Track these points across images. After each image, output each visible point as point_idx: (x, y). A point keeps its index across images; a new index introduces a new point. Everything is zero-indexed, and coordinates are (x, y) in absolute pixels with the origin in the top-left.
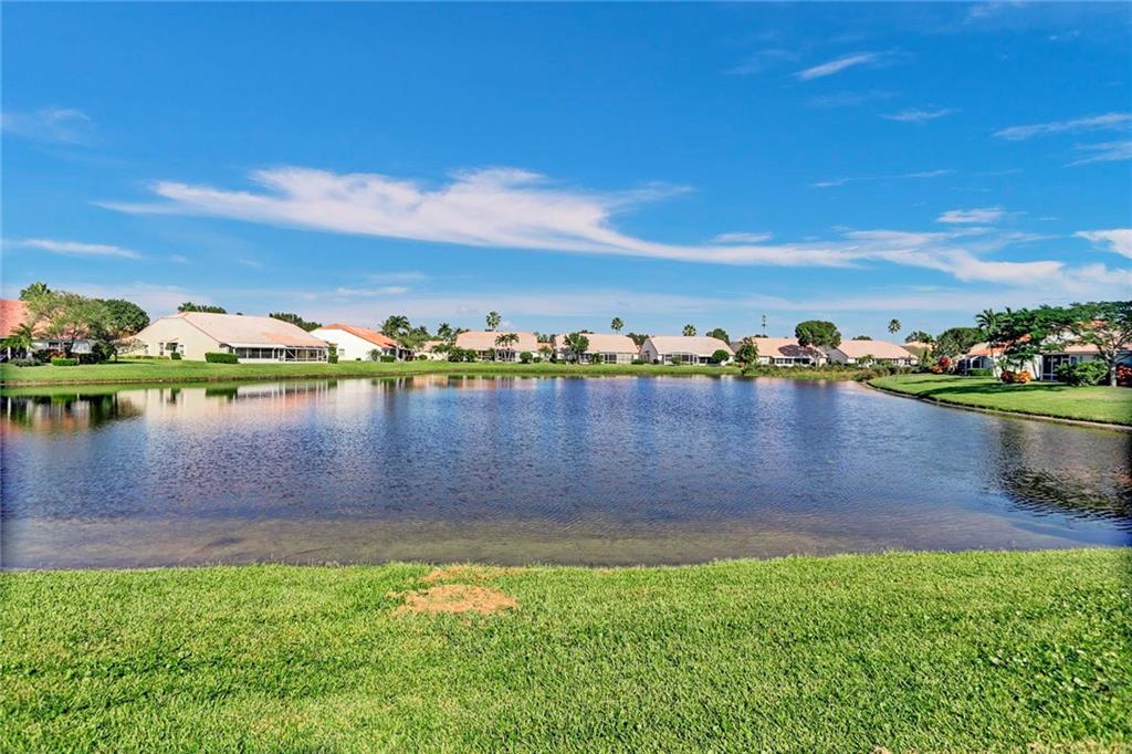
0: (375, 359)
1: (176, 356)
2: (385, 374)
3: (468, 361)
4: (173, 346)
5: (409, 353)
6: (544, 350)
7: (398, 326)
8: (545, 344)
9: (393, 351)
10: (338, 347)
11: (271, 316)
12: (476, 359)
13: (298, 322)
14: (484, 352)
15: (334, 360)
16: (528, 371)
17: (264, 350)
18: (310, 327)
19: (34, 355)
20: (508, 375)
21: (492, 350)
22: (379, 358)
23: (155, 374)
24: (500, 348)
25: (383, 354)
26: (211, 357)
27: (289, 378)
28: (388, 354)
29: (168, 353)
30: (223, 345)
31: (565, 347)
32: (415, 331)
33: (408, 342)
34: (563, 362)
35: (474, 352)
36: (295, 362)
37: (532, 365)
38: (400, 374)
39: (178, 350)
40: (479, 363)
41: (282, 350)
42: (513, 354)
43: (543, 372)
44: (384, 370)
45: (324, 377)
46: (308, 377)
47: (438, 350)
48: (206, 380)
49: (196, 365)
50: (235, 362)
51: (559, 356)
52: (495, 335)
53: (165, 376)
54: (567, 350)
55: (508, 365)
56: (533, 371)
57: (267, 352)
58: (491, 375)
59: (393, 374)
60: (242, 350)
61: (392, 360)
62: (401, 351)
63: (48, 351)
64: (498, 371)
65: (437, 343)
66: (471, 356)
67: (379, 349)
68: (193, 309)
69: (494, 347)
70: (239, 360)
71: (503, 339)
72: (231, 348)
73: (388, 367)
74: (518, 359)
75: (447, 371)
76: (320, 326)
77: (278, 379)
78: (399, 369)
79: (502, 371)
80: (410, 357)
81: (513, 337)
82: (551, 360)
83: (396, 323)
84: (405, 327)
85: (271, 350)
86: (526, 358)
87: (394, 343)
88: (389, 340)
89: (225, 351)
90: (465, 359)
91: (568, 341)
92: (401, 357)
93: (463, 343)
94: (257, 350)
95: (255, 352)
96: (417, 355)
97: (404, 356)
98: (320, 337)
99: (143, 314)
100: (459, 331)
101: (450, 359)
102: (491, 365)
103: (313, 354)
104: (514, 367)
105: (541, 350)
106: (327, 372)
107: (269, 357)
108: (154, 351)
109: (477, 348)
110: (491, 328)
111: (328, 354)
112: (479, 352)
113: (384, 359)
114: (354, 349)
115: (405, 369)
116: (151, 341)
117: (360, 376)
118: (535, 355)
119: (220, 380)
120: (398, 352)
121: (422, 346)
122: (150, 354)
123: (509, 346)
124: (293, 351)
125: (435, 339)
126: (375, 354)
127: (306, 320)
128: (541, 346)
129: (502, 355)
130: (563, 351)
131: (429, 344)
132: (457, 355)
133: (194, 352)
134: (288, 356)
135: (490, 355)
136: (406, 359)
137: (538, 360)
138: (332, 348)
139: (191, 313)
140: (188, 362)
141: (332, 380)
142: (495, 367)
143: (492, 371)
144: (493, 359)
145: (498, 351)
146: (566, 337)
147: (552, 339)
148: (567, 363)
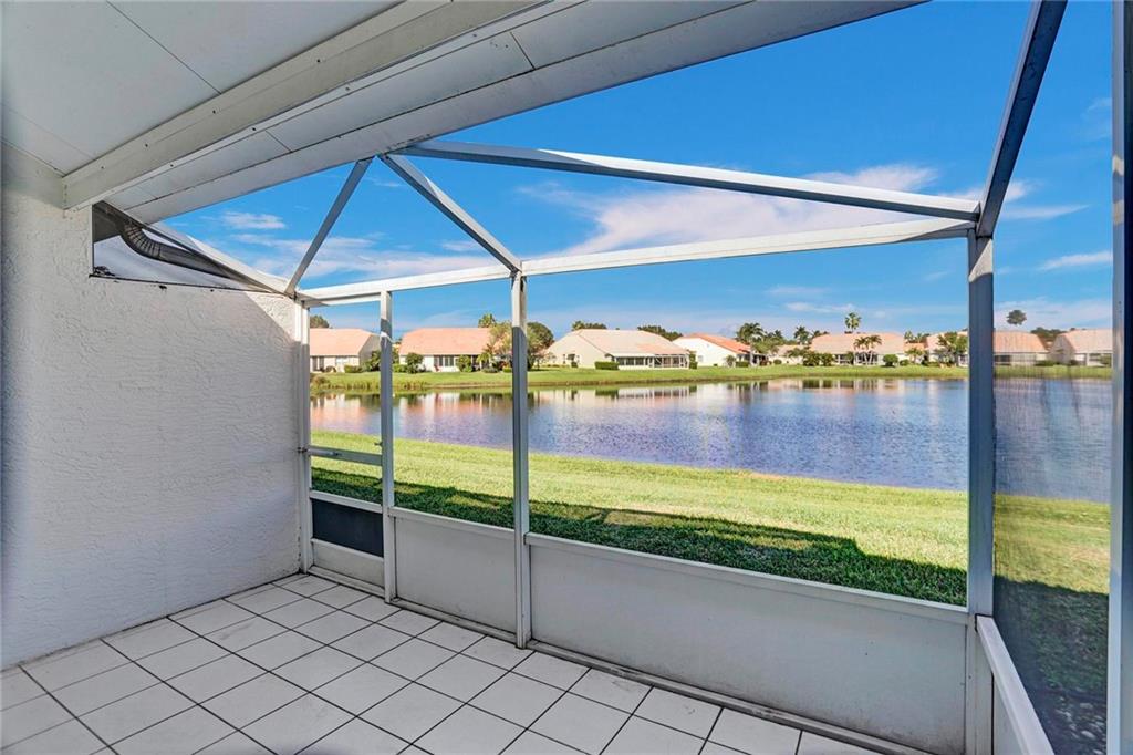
0: (731, 364)
1: (574, 365)
2: (740, 379)
3: (825, 365)
4: (572, 357)
5: (764, 358)
6: (914, 352)
7: (752, 332)
8: (915, 345)
9: (747, 357)
10: (697, 355)
11: (640, 329)
12: (832, 363)
13: (661, 332)
14: (842, 356)
15: (694, 366)
16: (893, 375)
17: (637, 358)
18: (672, 337)
19: (494, 365)
21: (851, 354)
22: (734, 364)
23: (563, 379)
24: (860, 351)
25: (738, 360)
26: (600, 365)
27: (658, 382)
28: (743, 360)
29: (569, 362)
30: (607, 355)
31: (939, 348)
32: (770, 336)
33: (762, 347)
34: (937, 364)
35: (830, 356)
36: (662, 368)
37: (898, 369)
38: (755, 378)
39: (575, 360)
40: (837, 367)
41: (651, 359)
42: (875, 357)
43: (911, 376)
44: (739, 375)
45: (686, 381)
46: (673, 381)
47: (793, 354)
48: (597, 383)
49: (589, 371)
50: (617, 369)
51: (932, 359)
52: (856, 336)
53: (571, 380)
54: (942, 351)
55: (869, 368)
56: (899, 376)
57: (640, 361)
58: (850, 379)
59: (747, 379)
60: (620, 359)
61: (747, 365)
62: (755, 357)
63: (501, 362)
64: (857, 375)
65: (792, 347)
66: (827, 359)
67: (735, 355)
68: (582, 327)
69: (852, 349)
70: (620, 367)
71: (863, 341)
72: (613, 357)
73: (742, 372)
74: (881, 362)
75: (802, 376)
76: (681, 335)
77: (650, 383)
78: (753, 374)
79: (862, 375)
80: (764, 361)
81: (874, 339)
82: (923, 363)
83: (748, 331)
84: (759, 333)
85: (642, 358)
86: (890, 362)
87: (748, 348)
88: (744, 347)
89: (609, 360)
90: (821, 363)
91: (943, 342)
92: (755, 362)
93: (818, 346)
94: (632, 358)
95: (630, 361)
96: (771, 359)
97: (758, 361)
98: (682, 345)
99: (549, 332)
100: (817, 334)
101: (805, 364)
102: (850, 369)
103: (676, 361)
104: (877, 371)
105: (910, 352)
106: (688, 377)
107: (641, 364)
108: (559, 362)
109: (833, 351)
110: (850, 329)
111: (688, 360)
112: (837, 356)
113: (739, 365)
114: (712, 355)
115: (759, 374)
116: (558, 352)
117: (716, 381)
118: (901, 358)
119: (607, 383)
120: (752, 358)
121: (776, 350)
122: (557, 363)
123: (870, 349)
124: (660, 359)
125: (790, 343)
126: (730, 359)
127: (668, 331)
128: (910, 347)
129: (861, 358)
130: (936, 352)
131: (784, 349)
132: (812, 360)
133: (587, 362)
134: (656, 363)
135: (849, 358)
136: (761, 364)
137: (905, 363)
138: (692, 356)
139: (584, 330)
140: (583, 369)
141: (693, 385)
142: (854, 371)
143: (850, 375)
144: (852, 363)
145: (857, 354)
146: (940, 337)
147: (923, 340)
148: (942, 366)
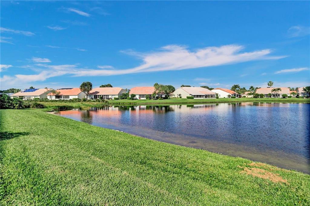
0: (229, 97)
1: (181, 97)
2: (233, 102)
3: (261, 98)
4: (180, 95)
5: (240, 95)
6: (293, 93)
7: (236, 88)
8: (293, 91)
9: (235, 95)
10: (219, 94)
11: (201, 87)
12: (264, 97)
13: (208, 88)
14: (267, 95)
15: (217, 98)
16: (286, 101)
17: (200, 95)
18: (211, 89)
19: (156, 98)
20: (277, 102)
21: (270, 94)
22: (230, 97)
23: (177, 101)
24: (273, 93)
25: (232, 96)
26: (188, 98)
27: (206, 103)
28: (233, 96)
29: (179, 97)
30: (190, 95)
31: (303, 92)
32: (242, 89)
33: (239, 92)
34: (303, 97)
35: (263, 95)
36: (207, 98)
37: (287, 99)
38: (237, 102)
39: (181, 96)
40: (265, 98)
41: (204, 95)
42: (279, 95)
43: (293, 101)
44: (231, 100)
45: (215, 102)
46: (211, 103)
47: (250, 94)
48: (187, 103)
49: (185, 99)
50: (193, 99)
51: (300, 95)
52: (271, 89)
53: (179, 102)
54: (304, 93)
55: (277, 98)
56: (288, 101)
57: (200, 96)
58: (270, 102)
59: (235, 102)
60: (194, 96)
61: (235, 98)
62: (237, 95)
63: (158, 97)
64: (272, 101)
65: (249, 92)
66: (262, 96)
67: (231, 95)
68: (184, 86)
69: (271, 93)
70: (194, 98)
71: (274, 90)
72: (192, 95)
73: (233, 100)
74: (281, 97)
75: (253, 101)
76: (214, 89)
77: (203, 103)
78: (237, 100)
79: (274, 101)
80: (240, 97)
81: (279, 89)
82: (296, 97)
83: (236, 87)
84: (238, 88)
85: (201, 95)
86: (284, 96)
87: (235, 92)
88: (234, 92)
89: (191, 96)
90: (259, 97)
91: (304, 90)
92: (237, 97)
93: (258, 92)
94: (198, 95)
95: (197, 96)
96: (242, 96)
97: (238, 96)
98: (214, 92)
99: (174, 88)
100: (257, 88)
101: (254, 97)
102: (270, 99)
103: (212, 96)
104: (279, 99)
105: (292, 93)
106: (216, 101)
107: (201, 97)
108: (176, 96)
109: (264, 93)
110: (269, 86)
111: (216, 96)
112: (265, 95)
113: (232, 97)
114: (223, 94)
115: (239, 100)
116: (176, 94)
117: (225, 102)
118: (289, 95)
119: (190, 103)
120: (236, 95)
121: (244, 93)
122: (175, 97)
123: (277, 92)
124: (207, 96)
125: (248, 91)
126: (229, 96)
127: (210, 87)
128: (291, 92)
129: (274, 95)
130: (302, 93)
131: (246, 93)
132: (256, 96)
133: (184, 97)
134: (206, 97)
135: (270, 95)
136: (239, 97)
137: (290, 97)
138: (217, 95)
139: (183, 87)
140: (183, 99)
141: (217, 103)
142: (271, 99)
143: (270, 101)
144: (271, 97)
145: (272, 94)
146: (304, 88)
147: (297, 89)
148: (305, 98)
